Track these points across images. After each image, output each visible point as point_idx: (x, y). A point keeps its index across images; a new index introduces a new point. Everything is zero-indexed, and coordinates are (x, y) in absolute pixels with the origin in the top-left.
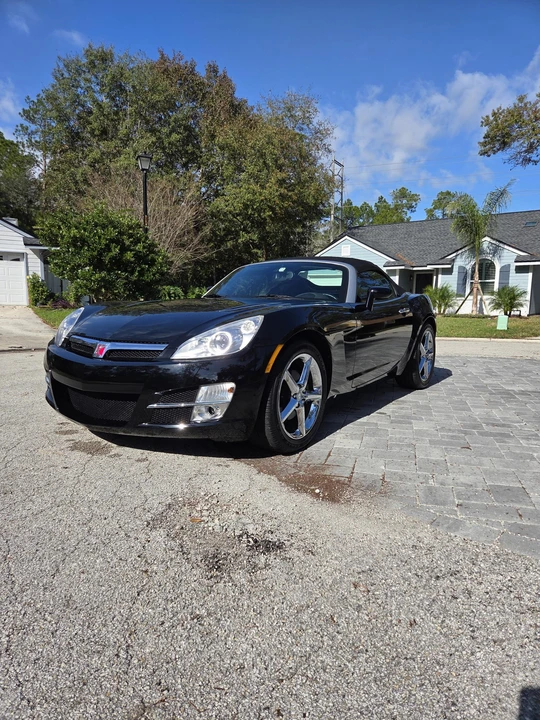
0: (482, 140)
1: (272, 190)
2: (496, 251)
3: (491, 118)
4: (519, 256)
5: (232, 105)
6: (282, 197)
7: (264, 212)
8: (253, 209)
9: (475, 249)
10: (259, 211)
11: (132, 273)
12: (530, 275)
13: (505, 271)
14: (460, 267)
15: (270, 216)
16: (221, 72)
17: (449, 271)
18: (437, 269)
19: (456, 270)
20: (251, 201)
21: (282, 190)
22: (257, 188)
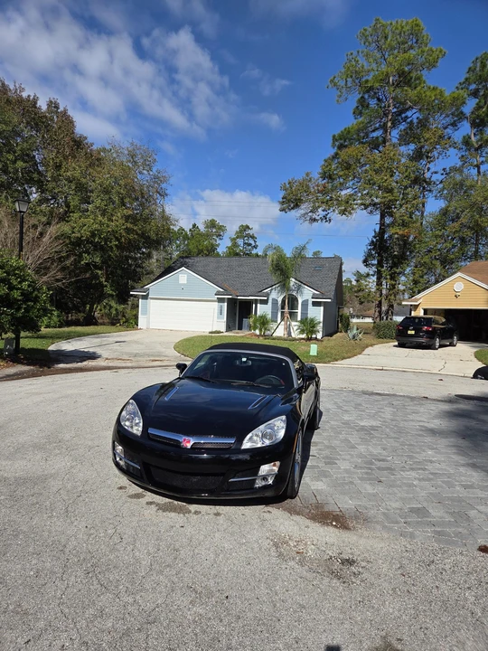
0: (281, 200)
1: (117, 223)
2: (299, 288)
3: (288, 186)
4: (314, 294)
5: (75, 141)
6: (128, 230)
7: (111, 242)
8: (100, 238)
9: (284, 286)
10: (106, 240)
11: (19, 309)
12: (322, 308)
13: (305, 304)
14: (273, 299)
15: (116, 245)
16: (61, 109)
17: (265, 302)
18: (256, 300)
19: (270, 301)
20: (98, 231)
21: (129, 225)
22: (105, 220)
